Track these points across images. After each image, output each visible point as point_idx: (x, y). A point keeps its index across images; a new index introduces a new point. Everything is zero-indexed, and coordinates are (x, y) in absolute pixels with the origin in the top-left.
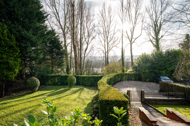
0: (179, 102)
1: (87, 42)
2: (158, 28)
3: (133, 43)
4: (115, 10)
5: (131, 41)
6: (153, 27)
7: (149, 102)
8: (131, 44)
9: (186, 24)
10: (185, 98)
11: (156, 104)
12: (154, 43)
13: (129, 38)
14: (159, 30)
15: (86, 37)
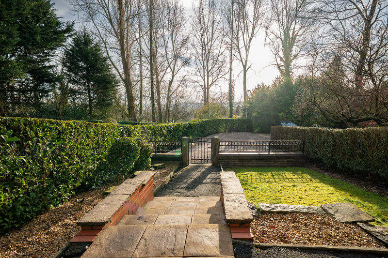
0: (289, 160)
1: (172, 69)
2: (289, 40)
3: (248, 69)
4: (220, 10)
5: (245, 67)
6: (281, 39)
7: (228, 161)
8: (245, 71)
9: (330, 20)
10: (303, 152)
11: (242, 166)
12: (282, 68)
13: (242, 61)
14: (291, 46)
15: (170, 61)
